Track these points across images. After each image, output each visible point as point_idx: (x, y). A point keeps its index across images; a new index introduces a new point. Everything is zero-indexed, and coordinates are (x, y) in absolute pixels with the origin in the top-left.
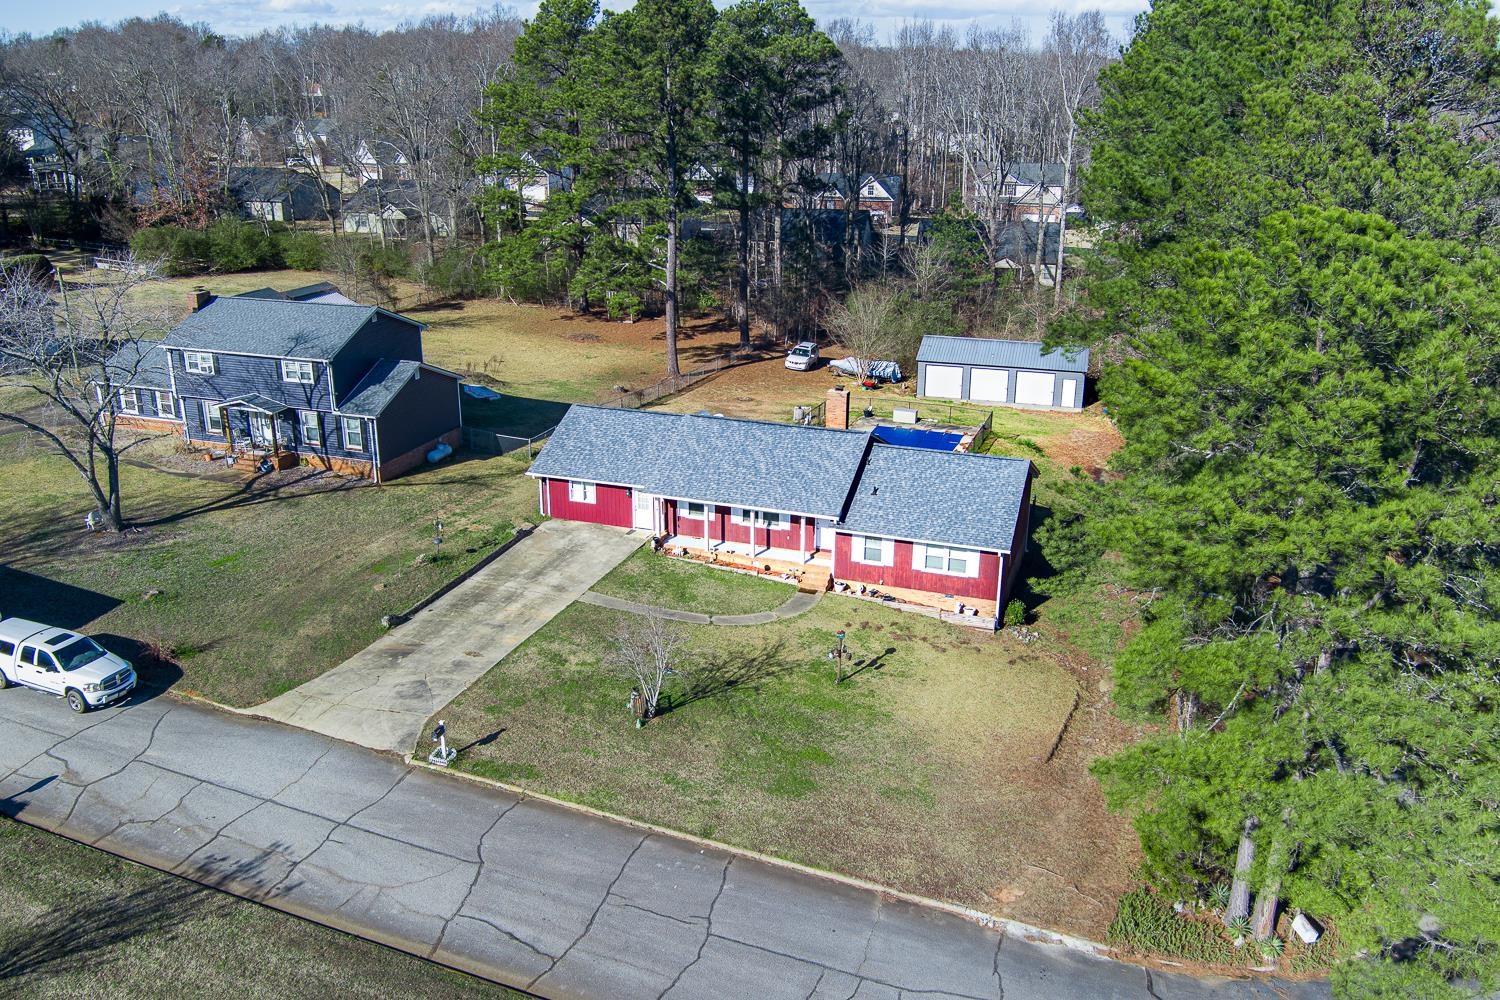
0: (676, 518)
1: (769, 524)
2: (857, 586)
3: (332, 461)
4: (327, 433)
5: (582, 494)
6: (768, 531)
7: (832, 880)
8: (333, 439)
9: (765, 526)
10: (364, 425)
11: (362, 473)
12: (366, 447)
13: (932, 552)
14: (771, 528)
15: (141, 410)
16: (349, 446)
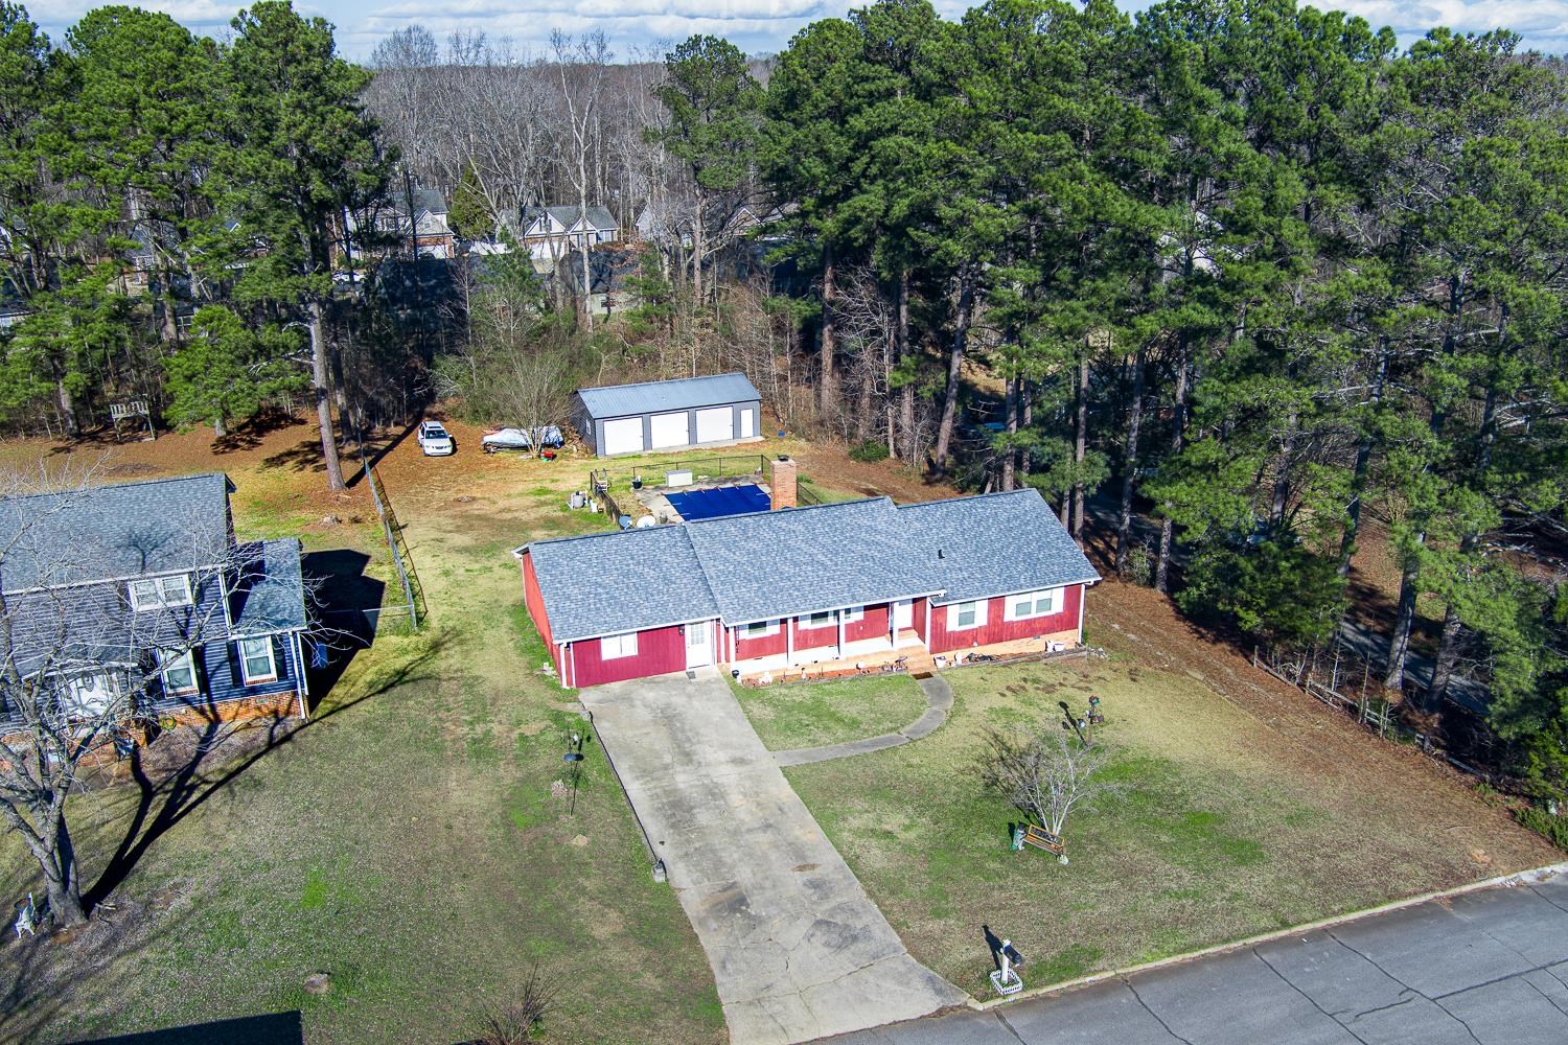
3: (220, 709)
4: (210, 668)
5: (619, 647)
7: (1399, 909)
8: (224, 676)
10: (277, 642)
11: (275, 712)
12: (282, 672)
13: (1026, 599)
16: (254, 679)
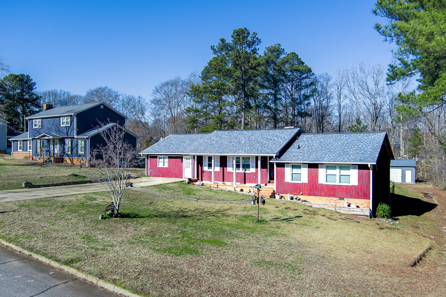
0: (202, 172)
1: (245, 171)
2: (288, 196)
3: (74, 160)
4: (73, 148)
5: (163, 163)
6: (245, 174)
8: (75, 150)
9: (243, 172)
11: (83, 164)
12: (85, 151)
13: (330, 172)
14: (246, 172)
15: (23, 150)
16: (80, 152)
